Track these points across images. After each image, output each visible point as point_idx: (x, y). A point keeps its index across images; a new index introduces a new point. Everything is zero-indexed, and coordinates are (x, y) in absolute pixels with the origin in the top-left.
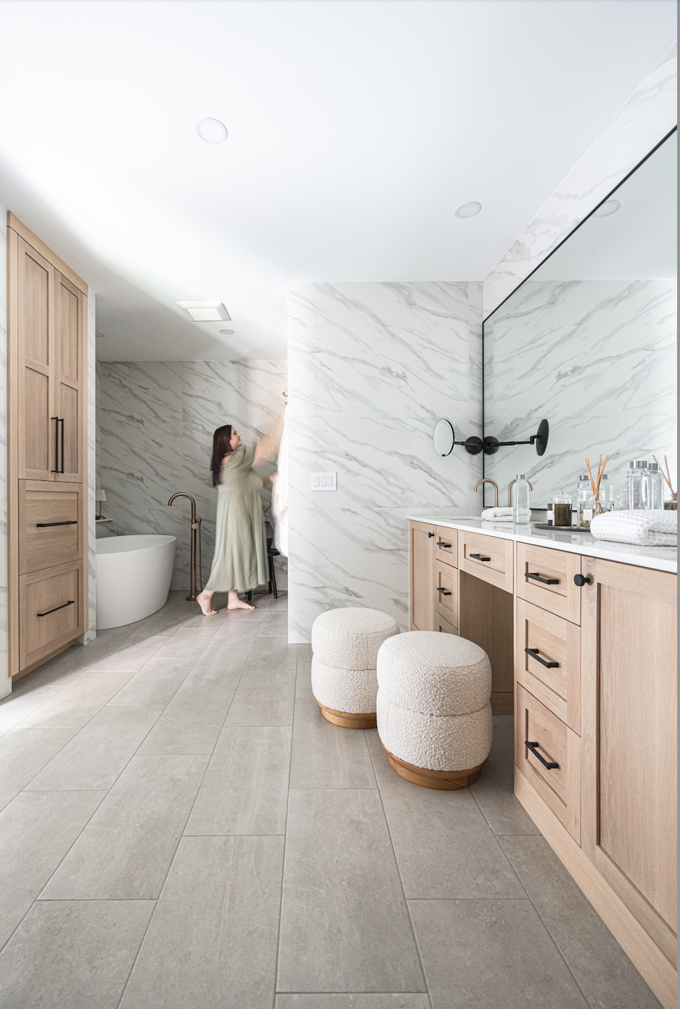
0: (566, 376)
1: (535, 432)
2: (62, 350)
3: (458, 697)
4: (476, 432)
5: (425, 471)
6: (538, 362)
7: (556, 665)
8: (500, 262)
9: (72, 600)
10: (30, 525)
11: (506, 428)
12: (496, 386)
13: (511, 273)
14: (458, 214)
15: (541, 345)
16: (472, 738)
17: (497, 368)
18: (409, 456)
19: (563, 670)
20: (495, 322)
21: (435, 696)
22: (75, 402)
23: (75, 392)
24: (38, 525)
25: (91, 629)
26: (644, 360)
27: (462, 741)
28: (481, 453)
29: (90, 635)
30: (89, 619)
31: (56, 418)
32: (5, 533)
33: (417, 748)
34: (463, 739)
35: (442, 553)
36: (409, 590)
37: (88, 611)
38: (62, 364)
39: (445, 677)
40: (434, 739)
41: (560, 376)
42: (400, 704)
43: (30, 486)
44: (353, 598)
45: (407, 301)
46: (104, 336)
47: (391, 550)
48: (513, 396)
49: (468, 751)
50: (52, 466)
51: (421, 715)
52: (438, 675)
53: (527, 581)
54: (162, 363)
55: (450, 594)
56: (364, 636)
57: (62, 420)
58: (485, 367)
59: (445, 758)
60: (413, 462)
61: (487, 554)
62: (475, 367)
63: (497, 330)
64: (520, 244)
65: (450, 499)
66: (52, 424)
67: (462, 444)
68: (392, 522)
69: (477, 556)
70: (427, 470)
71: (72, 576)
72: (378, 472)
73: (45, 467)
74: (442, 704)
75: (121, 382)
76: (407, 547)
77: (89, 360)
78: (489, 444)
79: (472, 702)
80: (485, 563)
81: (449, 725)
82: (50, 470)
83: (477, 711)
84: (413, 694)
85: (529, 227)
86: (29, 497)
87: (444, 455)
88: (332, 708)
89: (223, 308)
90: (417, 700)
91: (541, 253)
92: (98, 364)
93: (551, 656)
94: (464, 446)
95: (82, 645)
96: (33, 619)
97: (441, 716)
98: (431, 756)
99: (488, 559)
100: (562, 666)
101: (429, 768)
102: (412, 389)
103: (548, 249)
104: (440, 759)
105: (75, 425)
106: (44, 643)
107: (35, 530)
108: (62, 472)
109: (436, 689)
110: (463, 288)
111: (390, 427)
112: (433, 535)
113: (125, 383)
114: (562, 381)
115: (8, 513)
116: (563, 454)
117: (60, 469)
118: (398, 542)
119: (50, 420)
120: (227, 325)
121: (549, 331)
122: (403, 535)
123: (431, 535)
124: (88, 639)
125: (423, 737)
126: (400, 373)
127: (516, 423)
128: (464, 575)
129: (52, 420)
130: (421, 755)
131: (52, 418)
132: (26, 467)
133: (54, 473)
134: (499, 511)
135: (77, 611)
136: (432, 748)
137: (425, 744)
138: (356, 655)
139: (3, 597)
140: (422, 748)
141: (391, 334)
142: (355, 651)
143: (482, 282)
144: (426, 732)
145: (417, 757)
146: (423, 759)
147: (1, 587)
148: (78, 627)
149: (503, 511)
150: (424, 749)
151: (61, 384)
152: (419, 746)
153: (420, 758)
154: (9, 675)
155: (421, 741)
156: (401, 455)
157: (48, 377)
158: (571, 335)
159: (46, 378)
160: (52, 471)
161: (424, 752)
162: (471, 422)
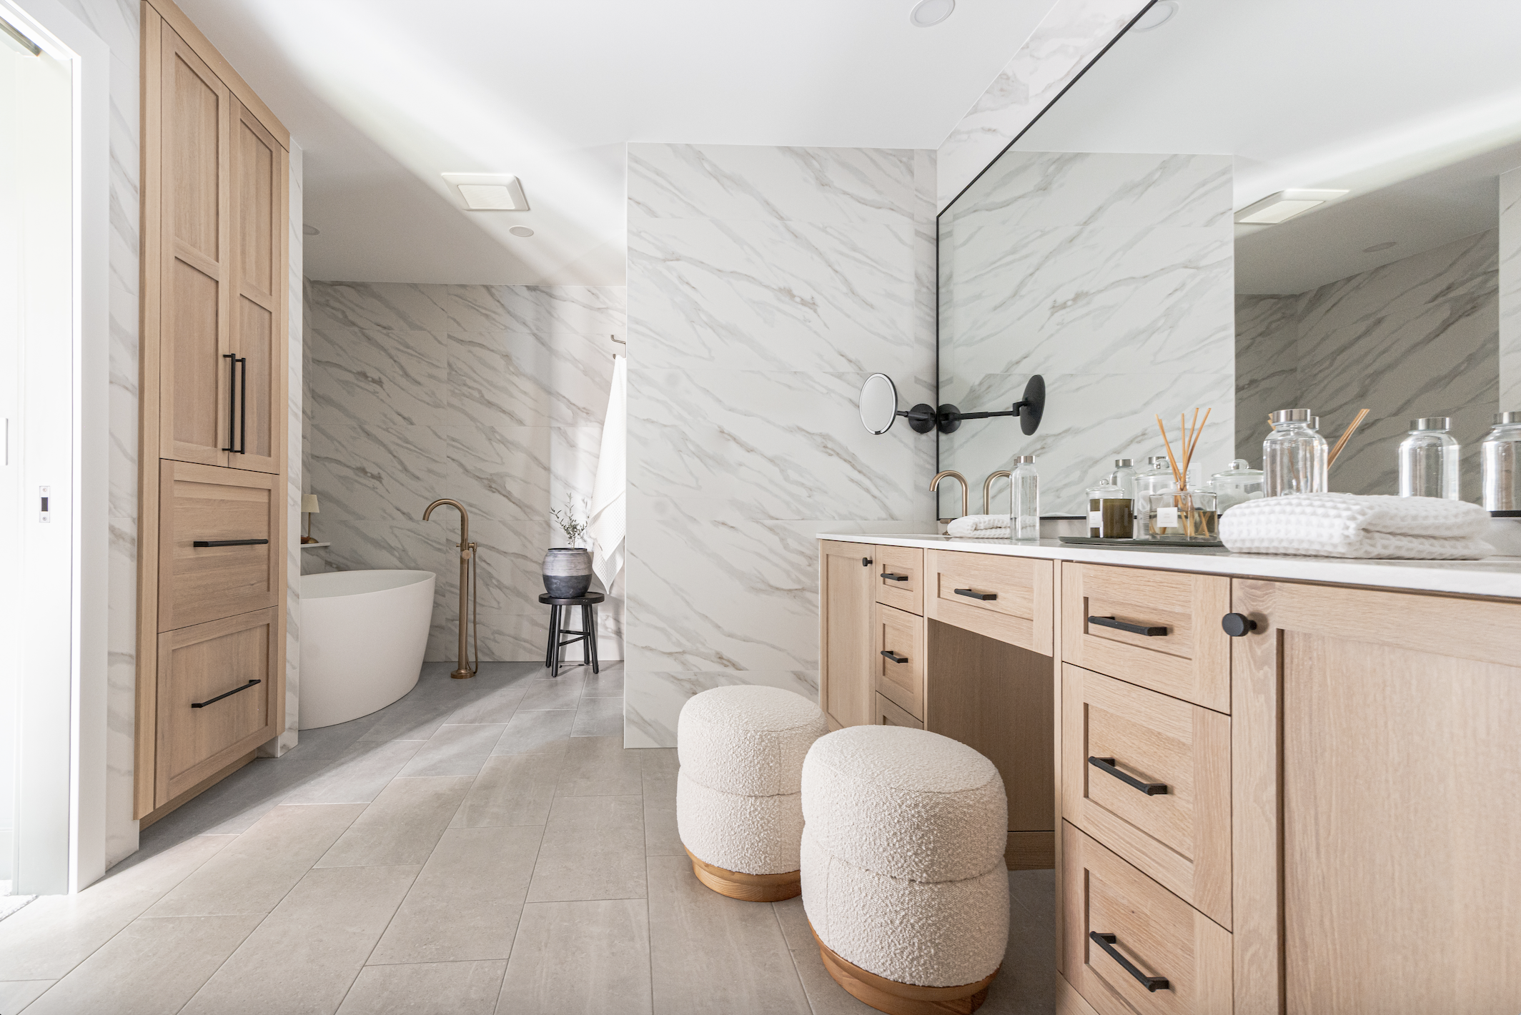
0: (1065, 308)
1: (1019, 398)
2: (244, 239)
3: (960, 847)
4: (926, 398)
5: (845, 460)
6: (1022, 284)
7: (1162, 789)
8: (970, 113)
9: (256, 678)
10: (182, 545)
11: (972, 391)
12: (958, 322)
13: (989, 130)
14: (916, 19)
15: (1026, 256)
16: (984, 924)
17: (959, 292)
18: (821, 435)
19: (1181, 800)
20: (956, 217)
21: (920, 846)
22: (267, 332)
23: (267, 315)
24: (198, 544)
25: (290, 729)
26: (1183, 285)
27: (967, 929)
28: (934, 432)
29: (288, 739)
30: (286, 711)
31: (232, 356)
32: (132, 556)
33: (885, 944)
34: (968, 926)
35: (892, 592)
36: (819, 657)
37: (284, 698)
38: (244, 262)
39: (937, 810)
40: (917, 927)
41: (1055, 308)
42: (854, 862)
43: (181, 472)
44: (730, 671)
45: (817, 179)
46: (317, 232)
47: (790, 590)
48: (982, 339)
49: (977, 948)
50: (223, 441)
51: (893, 882)
52: (924, 806)
53: (1086, 631)
54: (414, 286)
55: (905, 660)
56: (774, 735)
57: (243, 361)
58: (940, 291)
59: (938, 964)
60: (827, 445)
61: (990, 589)
62: (924, 290)
63: (959, 229)
64: (1008, 78)
65: (885, 507)
66: (224, 366)
67: (906, 414)
68: (792, 543)
69: (968, 593)
70: (848, 458)
71: (258, 635)
72: (772, 461)
73: (211, 441)
74: (932, 860)
75: (346, 317)
76: (817, 586)
77: (291, 262)
78: (946, 416)
79: (982, 855)
80: (987, 604)
81: (943, 900)
82: (221, 445)
83: (989, 872)
84: (878, 842)
85: (1027, 46)
86: (179, 491)
87: (878, 433)
88: (716, 865)
89: (517, 187)
90: (885, 854)
91: (1049, 87)
92: (307, 285)
93: (1149, 773)
94: (907, 419)
95: (272, 757)
96: (184, 712)
97: (928, 883)
98: (913, 960)
99: (993, 597)
100: (1176, 791)
101: (908, 980)
102: (825, 325)
103: (1062, 79)
104: (928, 965)
105: (267, 373)
106: (204, 754)
107: (190, 553)
108: (242, 452)
109: (920, 834)
110: (905, 159)
111: (789, 387)
112: (871, 562)
113: (351, 317)
114: (1059, 316)
115: (140, 521)
116: (1060, 434)
117: (237, 447)
118: (803, 578)
119: (221, 360)
120: (524, 220)
121: (1039, 233)
122: (810, 565)
123: (867, 562)
124: (284, 747)
125: (898, 922)
126: (807, 297)
127: (989, 382)
128: (935, 627)
129: (225, 361)
130: (894, 956)
131: (225, 356)
132: (175, 439)
133: (227, 452)
134: (982, 520)
135: (264, 698)
136: (914, 943)
137: (901, 935)
138: (760, 769)
139: (126, 673)
140: (895, 945)
141: (793, 233)
142: (758, 763)
143: (935, 151)
144: (903, 913)
145: (887, 961)
146: (897, 964)
147: (122, 654)
148: (267, 724)
149: (990, 521)
150: (900, 947)
151: (242, 297)
152: (890, 941)
153: (892, 963)
154: (135, 817)
155: (894, 931)
156: (808, 432)
157: (217, 282)
158: (1071, 241)
159: (213, 284)
160: (224, 450)
161: (898, 951)
162: (917, 380)
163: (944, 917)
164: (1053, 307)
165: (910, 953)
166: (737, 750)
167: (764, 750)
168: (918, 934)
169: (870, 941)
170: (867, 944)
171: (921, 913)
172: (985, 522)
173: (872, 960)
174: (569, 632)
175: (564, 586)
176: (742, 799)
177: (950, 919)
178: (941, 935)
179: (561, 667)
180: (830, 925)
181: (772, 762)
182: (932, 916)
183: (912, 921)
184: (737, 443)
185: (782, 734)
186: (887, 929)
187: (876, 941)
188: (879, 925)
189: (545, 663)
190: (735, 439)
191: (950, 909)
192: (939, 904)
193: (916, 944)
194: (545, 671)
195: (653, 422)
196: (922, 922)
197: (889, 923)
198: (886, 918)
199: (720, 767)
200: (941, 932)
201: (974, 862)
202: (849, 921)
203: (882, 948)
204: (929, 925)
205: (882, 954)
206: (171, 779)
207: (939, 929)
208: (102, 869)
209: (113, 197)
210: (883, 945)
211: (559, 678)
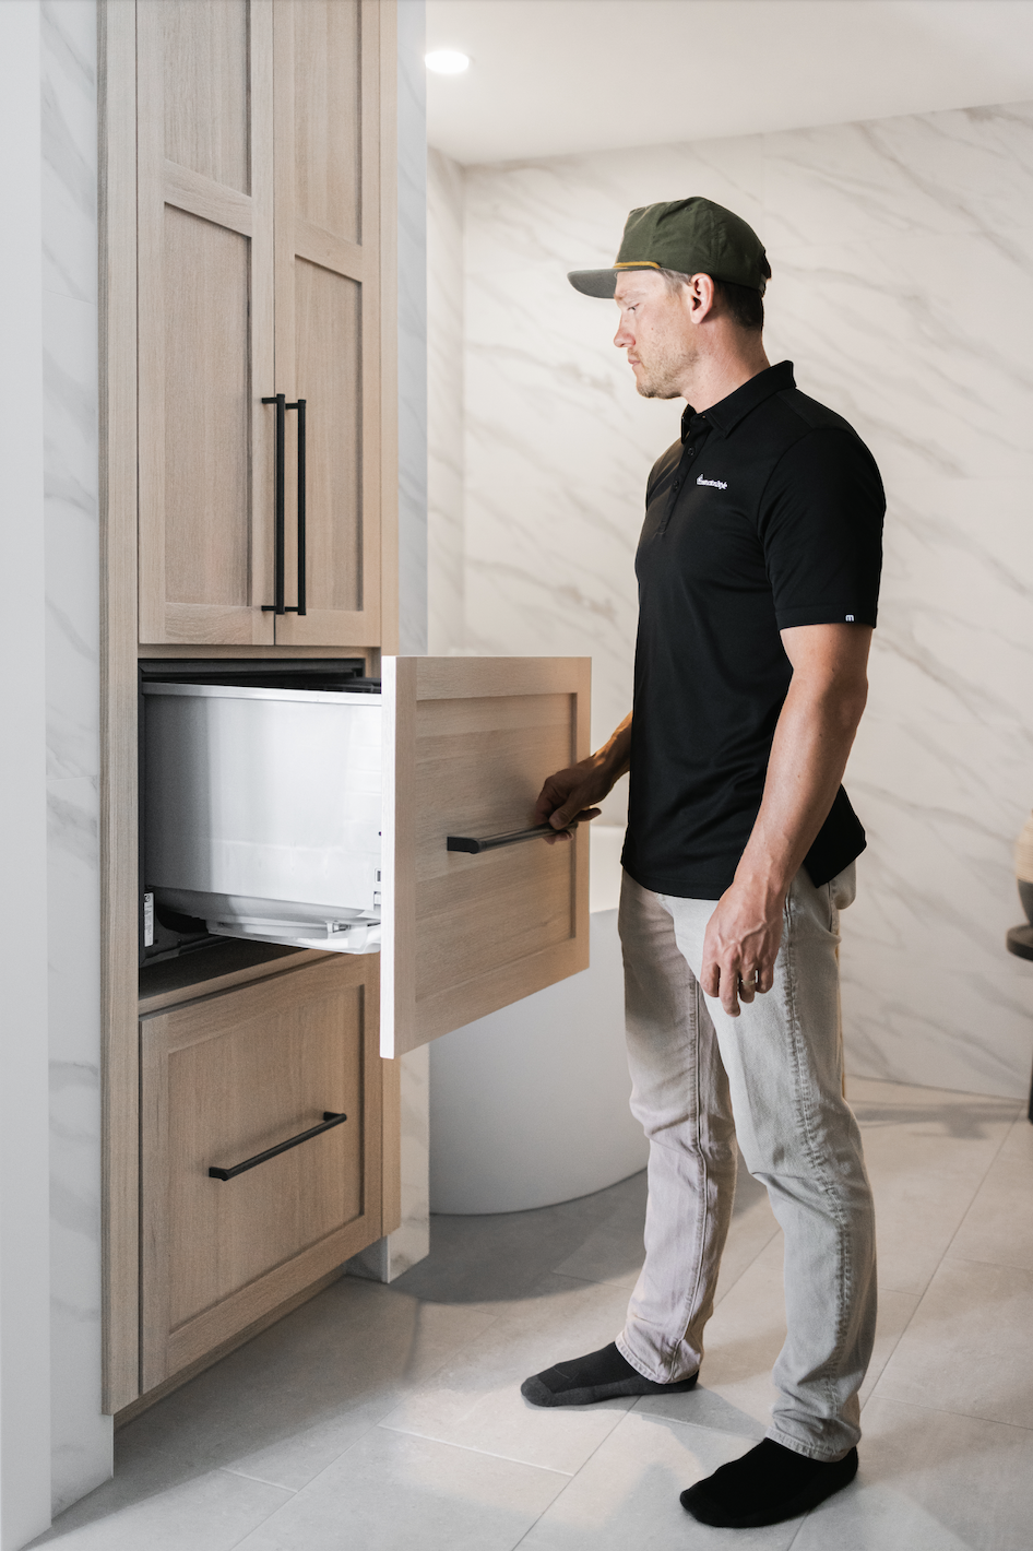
9: (338, 1110)
22: (352, 328)
23: (351, 288)
25: (412, 1219)
29: (408, 1243)
30: (403, 1180)
31: (278, 400)
50: (262, 592)
57: (300, 406)
66: (263, 419)
71: (340, 1012)
73: (239, 591)
82: (256, 602)
95: (377, 1280)
96: (195, 1184)
105: (353, 422)
106: (234, 1280)
108: (301, 610)
117: (291, 599)
119: (257, 408)
124: (399, 1259)
129: (266, 409)
131: (265, 401)
132: (169, 597)
133: (272, 613)
135: (355, 1151)
139: (83, 1103)
147: (75, 1064)
148: (361, 1212)
151: (299, 263)
154: (105, 1411)
157: (248, 239)
159: (240, 244)
160: (265, 609)
206: (171, 1331)
208: (42, 1515)
209: (49, 104)
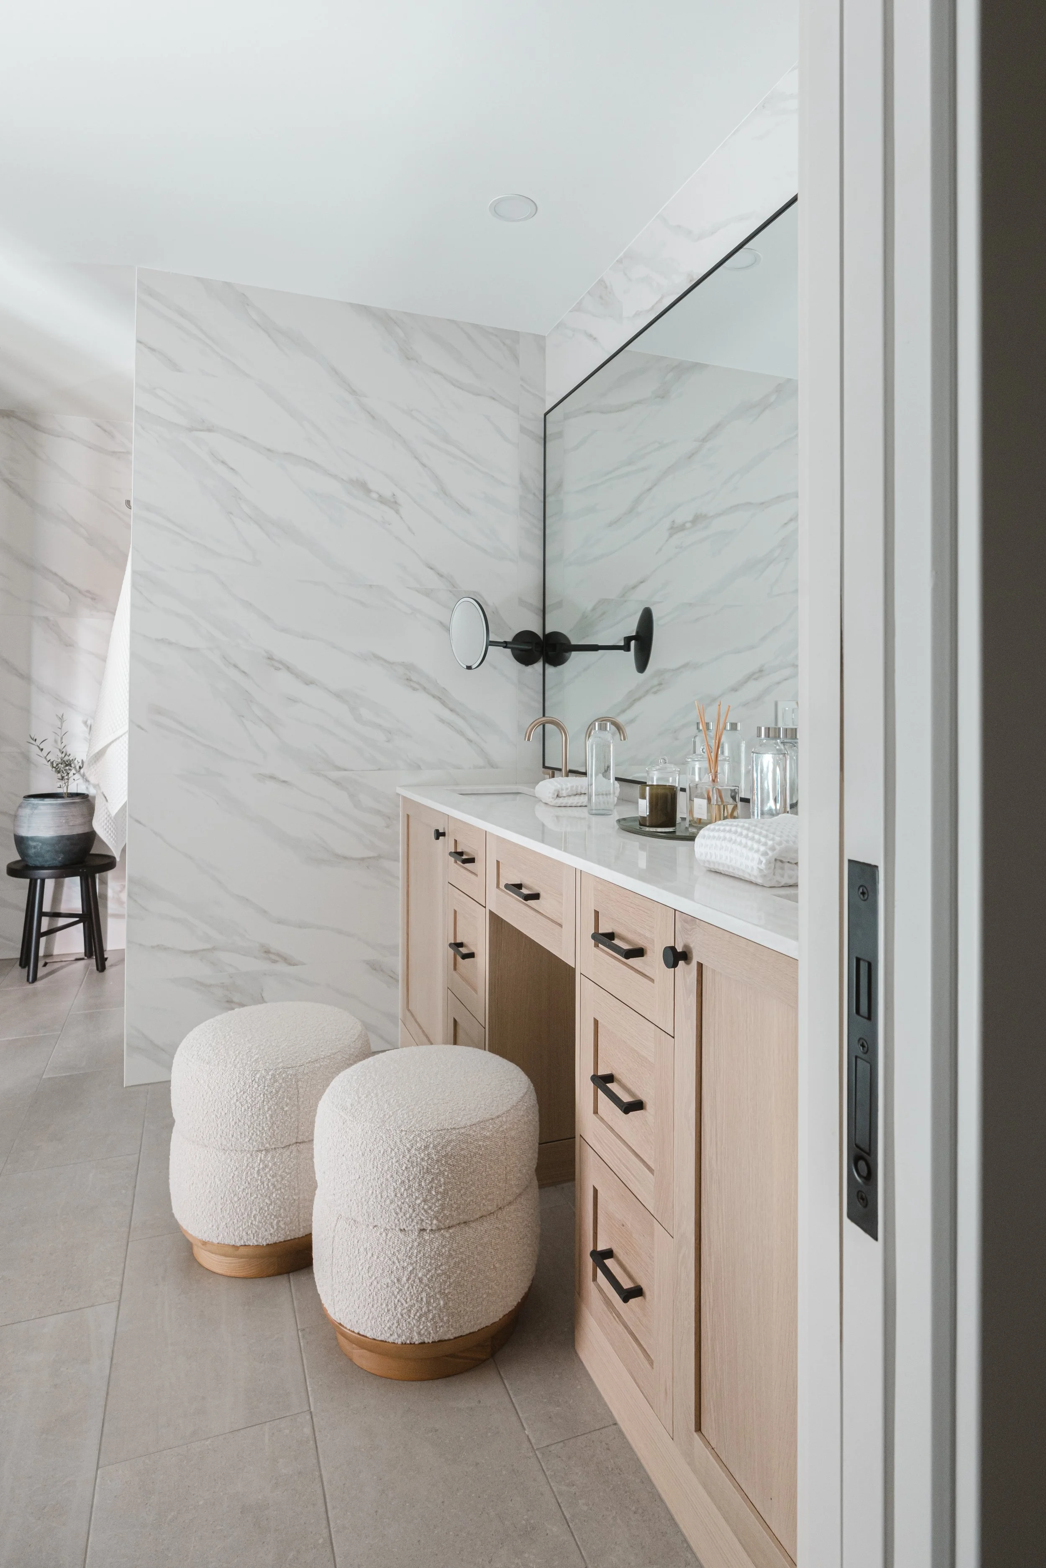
0: (683, 529)
4: (531, 624)
5: (434, 697)
6: (640, 498)
11: (583, 617)
12: (568, 535)
14: (496, 212)
15: (644, 469)
17: (568, 503)
18: (402, 664)
21: (429, 1191)
28: (540, 663)
39: (449, 1148)
40: (424, 1280)
41: (675, 529)
42: (360, 1219)
48: (595, 559)
51: (401, 1235)
52: (434, 1147)
56: (290, 1072)
61: (534, 886)
63: (570, 430)
67: (505, 645)
68: (366, 800)
69: (517, 888)
70: (438, 694)
72: (338, 696)
74: (442, 1204)
81: (454, 1245)
84: (384, 1193)
87: (469, 668)
88: (216, 1242)
90: (393, 1207)
97: (439, 1229)
98: (420, 1316)
99: (536, 896)
101: (416, 1341)
102: (410, 530)
103: (648, 311)
104: (437, 1318)
109: (429, 1178)
110: (509, 341)
111: (363, 604)
112: (443, 834)
114: (677, 538)
123: (439, 834)
125: (405, 1279)
126: (386, 494)
130: (400, 1317)
134: (564, 787)
136: (422, 1299)
137: (408, 1293)
138: (271, 1116)
140: (402, 1304)
141: (369, 413)
142: (269, 1109)
143: (544, 338)
144: (410, 1268)
145: (393, 1324)
146: (404, 1325)
149: (572, 787)
150: (407, 1305)
152: (396, 1301)
153: (399, 1325)
155: (400, 1290)
156: (386, 661)
158: (690, 457)
161: (406, 1310)
162: (522, 602)
163: (455, 1263)
164: (672, 528)
165: (418, 1311)
166: (242, 1096)
167: (277, 1092)
168: (427, 1288)
169: (375, 1306)
170: (373, 1310)
171: (430, 1264)
172: (567, 789)
173: (378, 1326)
174: (59, 915)
175: (48, 851)
176: (249, 1155)
177: (462, 1264)
178: (451, 1284)
179: (45, 965)
180: (335, 1295)
181: (287, 1106)
182: (442, 1265)
183: (420, 1275)
184: (292, 673)
185: (301, 1069)
186: (394, 1288)
187: (381, 1304)
188: (385, 1286)
189: (18, 963)
190: (288, 668)
191: (462, 1253)
192: (449, 1250)
193: (424, 1299)
194: (18, 972)
195: (170, 643)
196: (430, 1274)
197: (396, 1281)
198: (393, 1277)
199: (220, 1119)
200: (452, 1280)
201: (490, 1197)
202: (354, 1288)
203: (388, 1311)
204: (438, 1275)
205: (388, 1318)
207: (449, 1277)
210: (390, 1307)
211: (38, 984)
